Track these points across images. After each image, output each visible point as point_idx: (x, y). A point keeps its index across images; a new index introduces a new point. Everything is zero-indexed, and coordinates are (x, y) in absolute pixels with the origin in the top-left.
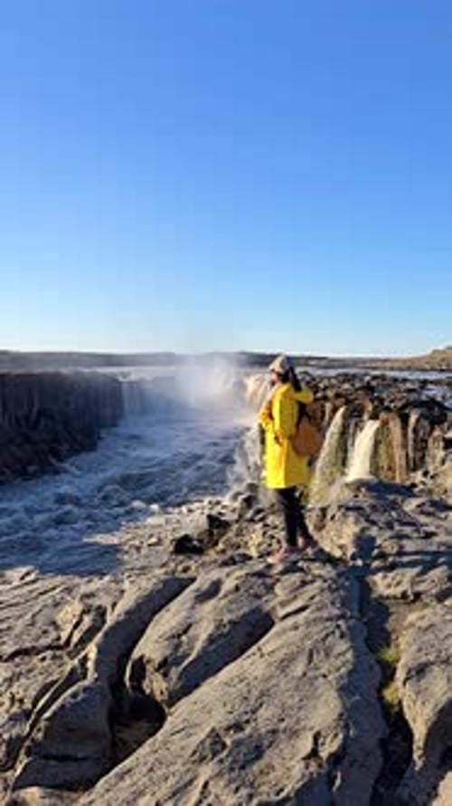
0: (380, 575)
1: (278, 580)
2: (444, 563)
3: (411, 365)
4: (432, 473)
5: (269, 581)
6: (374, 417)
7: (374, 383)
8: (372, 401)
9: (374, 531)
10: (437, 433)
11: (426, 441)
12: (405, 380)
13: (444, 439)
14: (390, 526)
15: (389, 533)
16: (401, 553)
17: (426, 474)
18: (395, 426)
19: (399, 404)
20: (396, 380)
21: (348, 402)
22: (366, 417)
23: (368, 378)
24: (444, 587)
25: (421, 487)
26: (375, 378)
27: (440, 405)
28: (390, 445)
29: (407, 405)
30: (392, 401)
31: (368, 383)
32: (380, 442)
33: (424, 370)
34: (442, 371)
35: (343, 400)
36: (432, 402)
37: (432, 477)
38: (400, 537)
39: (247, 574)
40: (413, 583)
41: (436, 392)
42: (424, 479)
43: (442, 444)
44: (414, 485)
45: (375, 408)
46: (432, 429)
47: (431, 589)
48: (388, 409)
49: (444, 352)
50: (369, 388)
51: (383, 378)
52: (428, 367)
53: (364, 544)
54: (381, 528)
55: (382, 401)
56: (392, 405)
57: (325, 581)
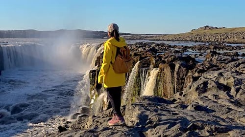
0: (149, 130)
1: (100, 133)
2: (179, 123)
3: (179, 38)
4: (184, 94)
5: (96, 134)
6: (156, 66)
7: (157, 48)
8: (155, 57)
9: (148, 113)
10: (189, 74)
11: (184, 79)
12: (175, 46)
13: (193, 77)
14: (156, 111)
15: (155, 113)
16: (160, 120)
17: (181, 94)
18: (167, 71)
19: (170, 59)
20: (170, 46)
21: (141, 59)
22: (151, 66)
23: (154, 45)
24: (178, 132)
25: (179, 101)
26: (158, 45)
27: (193, 60)
28: (164, 82)
29: (175, 59)
30: (166, 58)
31: (154, 47)
32: (159, 81)
33: (186, 41)
34: (196, 41)
35: (138, 57)
36: (189, 58)
37: (184, 96)
38: (160, 115)
39: (85, 132)
40: (164, 132)
41: (191, 53)
42: (180, 97)
43: (192, 80)
44: (175, 100)
45: (156, 61)
46: (187, 72)
47: (172, 134)
48: (164, 62)
49: (197, 30)
50: (153, 50)
51: (163, 45)
52: (188, 39)
53: (143, 118)
54: (151, 112)
55: (160, 57)
56: (166, 60)
57: (123, 132)
